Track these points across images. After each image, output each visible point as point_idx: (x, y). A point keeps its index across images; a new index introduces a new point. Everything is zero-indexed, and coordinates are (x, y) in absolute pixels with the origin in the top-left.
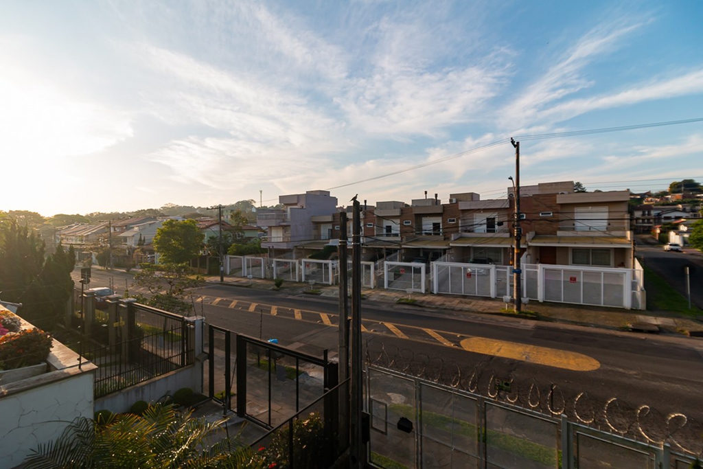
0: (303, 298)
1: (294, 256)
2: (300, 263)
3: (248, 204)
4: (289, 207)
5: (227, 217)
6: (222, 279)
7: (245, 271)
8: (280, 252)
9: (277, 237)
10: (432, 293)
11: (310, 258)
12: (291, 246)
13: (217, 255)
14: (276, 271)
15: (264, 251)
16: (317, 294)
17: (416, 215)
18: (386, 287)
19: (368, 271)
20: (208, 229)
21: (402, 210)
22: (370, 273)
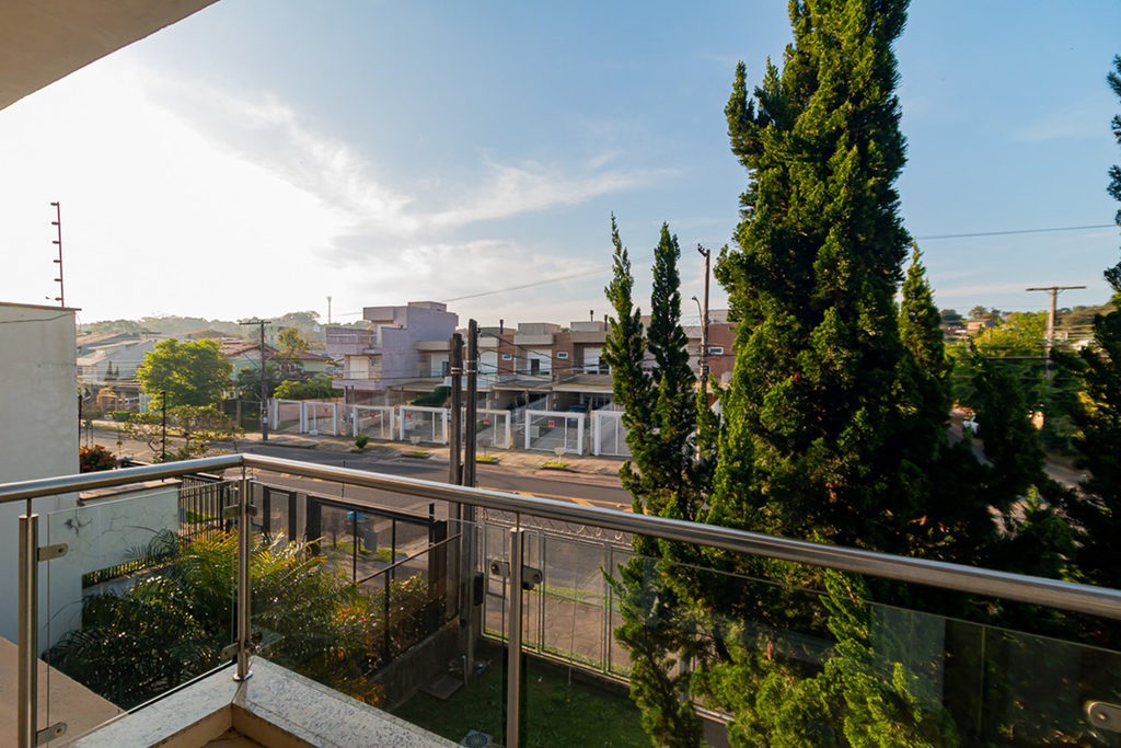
0: (401, 463)
1: (387, 401)
2: (397, 413)
3: (307, 318)
4: (380, 326)
5: (273, 339)
6: (265, 437)
7: (304, 425)
8: (365, 396)
9: (359, 372)
10: (592, 455)
11: (412, 404)
12: (381, 387)
13: (254, 398)
14: (358, 424)
15: (336, 394)
16: (422, 458)
17: (576, 344)
18: (527, 446)
19: (502, 425)
20: (237, 357)
21: (555, 337)
22: (504, 428)
